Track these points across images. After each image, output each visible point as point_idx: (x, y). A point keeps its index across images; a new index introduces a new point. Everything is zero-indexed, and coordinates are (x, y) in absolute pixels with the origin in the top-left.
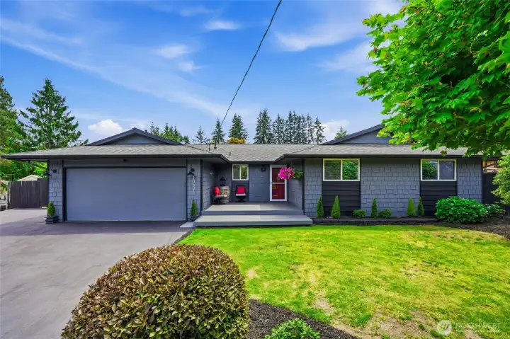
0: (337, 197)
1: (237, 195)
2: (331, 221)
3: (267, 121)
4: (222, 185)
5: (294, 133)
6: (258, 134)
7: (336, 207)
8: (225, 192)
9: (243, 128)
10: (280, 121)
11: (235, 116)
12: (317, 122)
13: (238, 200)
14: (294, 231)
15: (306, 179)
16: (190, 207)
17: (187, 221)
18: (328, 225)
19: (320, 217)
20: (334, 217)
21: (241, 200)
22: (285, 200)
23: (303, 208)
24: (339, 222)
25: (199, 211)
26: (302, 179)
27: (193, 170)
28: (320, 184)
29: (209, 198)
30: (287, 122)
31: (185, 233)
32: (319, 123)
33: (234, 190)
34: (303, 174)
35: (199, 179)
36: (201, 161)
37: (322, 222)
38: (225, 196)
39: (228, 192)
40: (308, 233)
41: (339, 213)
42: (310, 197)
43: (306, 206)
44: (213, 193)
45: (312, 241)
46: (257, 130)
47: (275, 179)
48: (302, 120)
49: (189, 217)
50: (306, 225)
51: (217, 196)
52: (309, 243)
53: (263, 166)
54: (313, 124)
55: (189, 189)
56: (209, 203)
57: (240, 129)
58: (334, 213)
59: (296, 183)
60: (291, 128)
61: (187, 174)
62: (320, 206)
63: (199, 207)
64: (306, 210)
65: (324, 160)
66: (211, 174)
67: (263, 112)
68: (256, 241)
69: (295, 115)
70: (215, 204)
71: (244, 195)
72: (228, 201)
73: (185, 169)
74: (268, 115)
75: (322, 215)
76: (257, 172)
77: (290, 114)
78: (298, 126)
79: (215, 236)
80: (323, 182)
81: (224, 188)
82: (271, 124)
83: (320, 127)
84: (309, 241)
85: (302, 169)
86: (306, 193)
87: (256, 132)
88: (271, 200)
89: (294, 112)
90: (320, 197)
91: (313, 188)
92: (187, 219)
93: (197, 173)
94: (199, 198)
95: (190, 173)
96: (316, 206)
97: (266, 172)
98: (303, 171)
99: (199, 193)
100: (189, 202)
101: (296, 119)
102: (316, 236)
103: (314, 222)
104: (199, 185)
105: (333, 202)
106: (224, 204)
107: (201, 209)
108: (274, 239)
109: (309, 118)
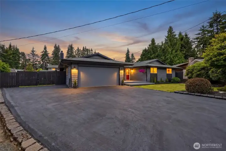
3: (72, 49)
11: (56, 45)
15: (147, 73)
23: (147, 81)
30: (82, 51)
46: (67, 53)
48: (89, 51)
54: (93, 53)
67: (70, 45)
74: (73, 47)
78: (87, 53)
80: (150, 73)
82: (75, 51)
86: (147, 76)
90: (150, 77)
92: (119, 85)
98: (147, 70)
101: (86, 50)
109: (92, 50)
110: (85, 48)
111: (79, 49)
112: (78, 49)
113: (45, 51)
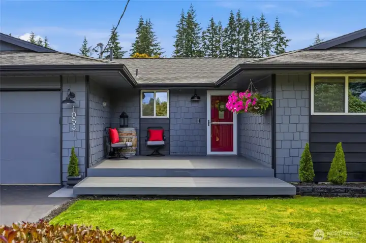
0: (340, 144)
1: (149, 143)
2: (330, 190)
3: (193, 30)
4: (122, 127)
5: (238, 49)
6: (178, 51)
7: (339, 164)
8: (129, 137)
9: (153, 43)
10: (214, 29)
11: (141, 23)
12: (278, 31)
13: (151, 152)
14: (262, 207)
15: (279, 111)
16: (67, 161)
17: (62, 186)
18: (326, 196)
19: (308, 181)
20: (335, 183)
21: (157, 152)
22: (235, 152)
23: (274, 165)
24: (346, 191)
25: (83, 168)
26: (270, 112)
27: (72, 95)
28: (306, 120)
29: (101, 148)
30: (226, 31)
31: (57, 207)
32: (281, 32)
33: (144, 134)
34: (274, 102)
35: (83, 112)
36: (87, 78)
37: (313, 190)
38: (129, 144)
39: (134, 138)
40: (290, 210)
41: (344, 174)
42: (287, 145)
43: (279, 161)
44: (108, 138)
45: (307, 226)
46: (177, 46)
47: (215, 115)
48: (251, 28)
49: (65, 179)
50: (284, 196)
51: (114, 145)
52: (301, 230)
53: (195, 92)
54: (270, 34)
55: (65, 129)
56: (101, 154)
57: (150, 44)
58: (334, 174)
59: (257, 121)
60: (234, 41)
61: (63, 102)
62: (306, 161)
63: (83, 161)
64: (279, 170)
65: (313, 76)
66: (105, 104)
67: (186, 16)
68: (193, 223)
69: (239, 20)
70: (110, 159)
71: (162, 143)
72: (133, 153)
73: (58, 93)
74: (195, 20)
75: (311, 178)
76: (185, 103)
77: (232, 18)
78: (246, 37)
79: (112, 213)
80: (311, 117)
81: (126, 130)
82: (200, 35)
83: (281, 39)
84: (299, 226)
85: (270, 94)
86: (279, 137)
87: (175, 49)
88: (209, 152)
89: (238, 15)
90: (305, 144)
91: (293, 128)
92: (62, 182)
93: (80, 99)
94: (84, 146)
95: (68, 101)
96: (298, 161)
97: (201, 104)
98: (274, 96)
99: (84, 136)
100: (65, 153)
101: (242, 26)
102: (309, 215)
103: (298, 189)
104: (84, 121)
105: (332, 154)
106: (127, 158)
107: (87, 166)
108: (229, 221)
109: (263, 25)
110: (236, 17)
111: (217, 24)
112: (213, 24)
113: (112, 45)
